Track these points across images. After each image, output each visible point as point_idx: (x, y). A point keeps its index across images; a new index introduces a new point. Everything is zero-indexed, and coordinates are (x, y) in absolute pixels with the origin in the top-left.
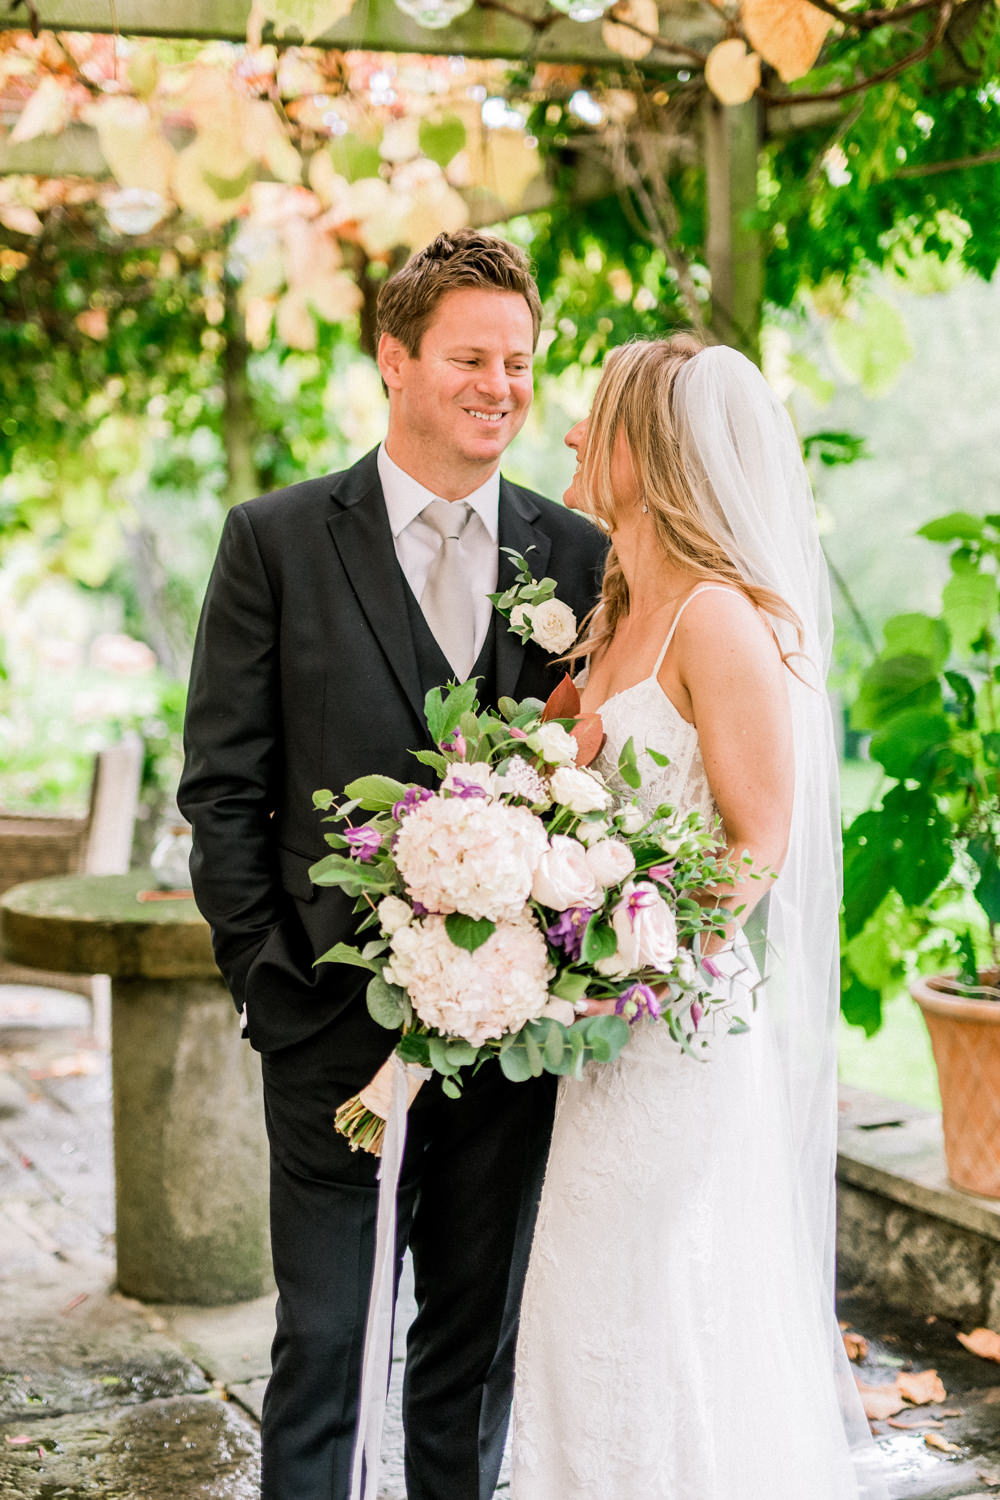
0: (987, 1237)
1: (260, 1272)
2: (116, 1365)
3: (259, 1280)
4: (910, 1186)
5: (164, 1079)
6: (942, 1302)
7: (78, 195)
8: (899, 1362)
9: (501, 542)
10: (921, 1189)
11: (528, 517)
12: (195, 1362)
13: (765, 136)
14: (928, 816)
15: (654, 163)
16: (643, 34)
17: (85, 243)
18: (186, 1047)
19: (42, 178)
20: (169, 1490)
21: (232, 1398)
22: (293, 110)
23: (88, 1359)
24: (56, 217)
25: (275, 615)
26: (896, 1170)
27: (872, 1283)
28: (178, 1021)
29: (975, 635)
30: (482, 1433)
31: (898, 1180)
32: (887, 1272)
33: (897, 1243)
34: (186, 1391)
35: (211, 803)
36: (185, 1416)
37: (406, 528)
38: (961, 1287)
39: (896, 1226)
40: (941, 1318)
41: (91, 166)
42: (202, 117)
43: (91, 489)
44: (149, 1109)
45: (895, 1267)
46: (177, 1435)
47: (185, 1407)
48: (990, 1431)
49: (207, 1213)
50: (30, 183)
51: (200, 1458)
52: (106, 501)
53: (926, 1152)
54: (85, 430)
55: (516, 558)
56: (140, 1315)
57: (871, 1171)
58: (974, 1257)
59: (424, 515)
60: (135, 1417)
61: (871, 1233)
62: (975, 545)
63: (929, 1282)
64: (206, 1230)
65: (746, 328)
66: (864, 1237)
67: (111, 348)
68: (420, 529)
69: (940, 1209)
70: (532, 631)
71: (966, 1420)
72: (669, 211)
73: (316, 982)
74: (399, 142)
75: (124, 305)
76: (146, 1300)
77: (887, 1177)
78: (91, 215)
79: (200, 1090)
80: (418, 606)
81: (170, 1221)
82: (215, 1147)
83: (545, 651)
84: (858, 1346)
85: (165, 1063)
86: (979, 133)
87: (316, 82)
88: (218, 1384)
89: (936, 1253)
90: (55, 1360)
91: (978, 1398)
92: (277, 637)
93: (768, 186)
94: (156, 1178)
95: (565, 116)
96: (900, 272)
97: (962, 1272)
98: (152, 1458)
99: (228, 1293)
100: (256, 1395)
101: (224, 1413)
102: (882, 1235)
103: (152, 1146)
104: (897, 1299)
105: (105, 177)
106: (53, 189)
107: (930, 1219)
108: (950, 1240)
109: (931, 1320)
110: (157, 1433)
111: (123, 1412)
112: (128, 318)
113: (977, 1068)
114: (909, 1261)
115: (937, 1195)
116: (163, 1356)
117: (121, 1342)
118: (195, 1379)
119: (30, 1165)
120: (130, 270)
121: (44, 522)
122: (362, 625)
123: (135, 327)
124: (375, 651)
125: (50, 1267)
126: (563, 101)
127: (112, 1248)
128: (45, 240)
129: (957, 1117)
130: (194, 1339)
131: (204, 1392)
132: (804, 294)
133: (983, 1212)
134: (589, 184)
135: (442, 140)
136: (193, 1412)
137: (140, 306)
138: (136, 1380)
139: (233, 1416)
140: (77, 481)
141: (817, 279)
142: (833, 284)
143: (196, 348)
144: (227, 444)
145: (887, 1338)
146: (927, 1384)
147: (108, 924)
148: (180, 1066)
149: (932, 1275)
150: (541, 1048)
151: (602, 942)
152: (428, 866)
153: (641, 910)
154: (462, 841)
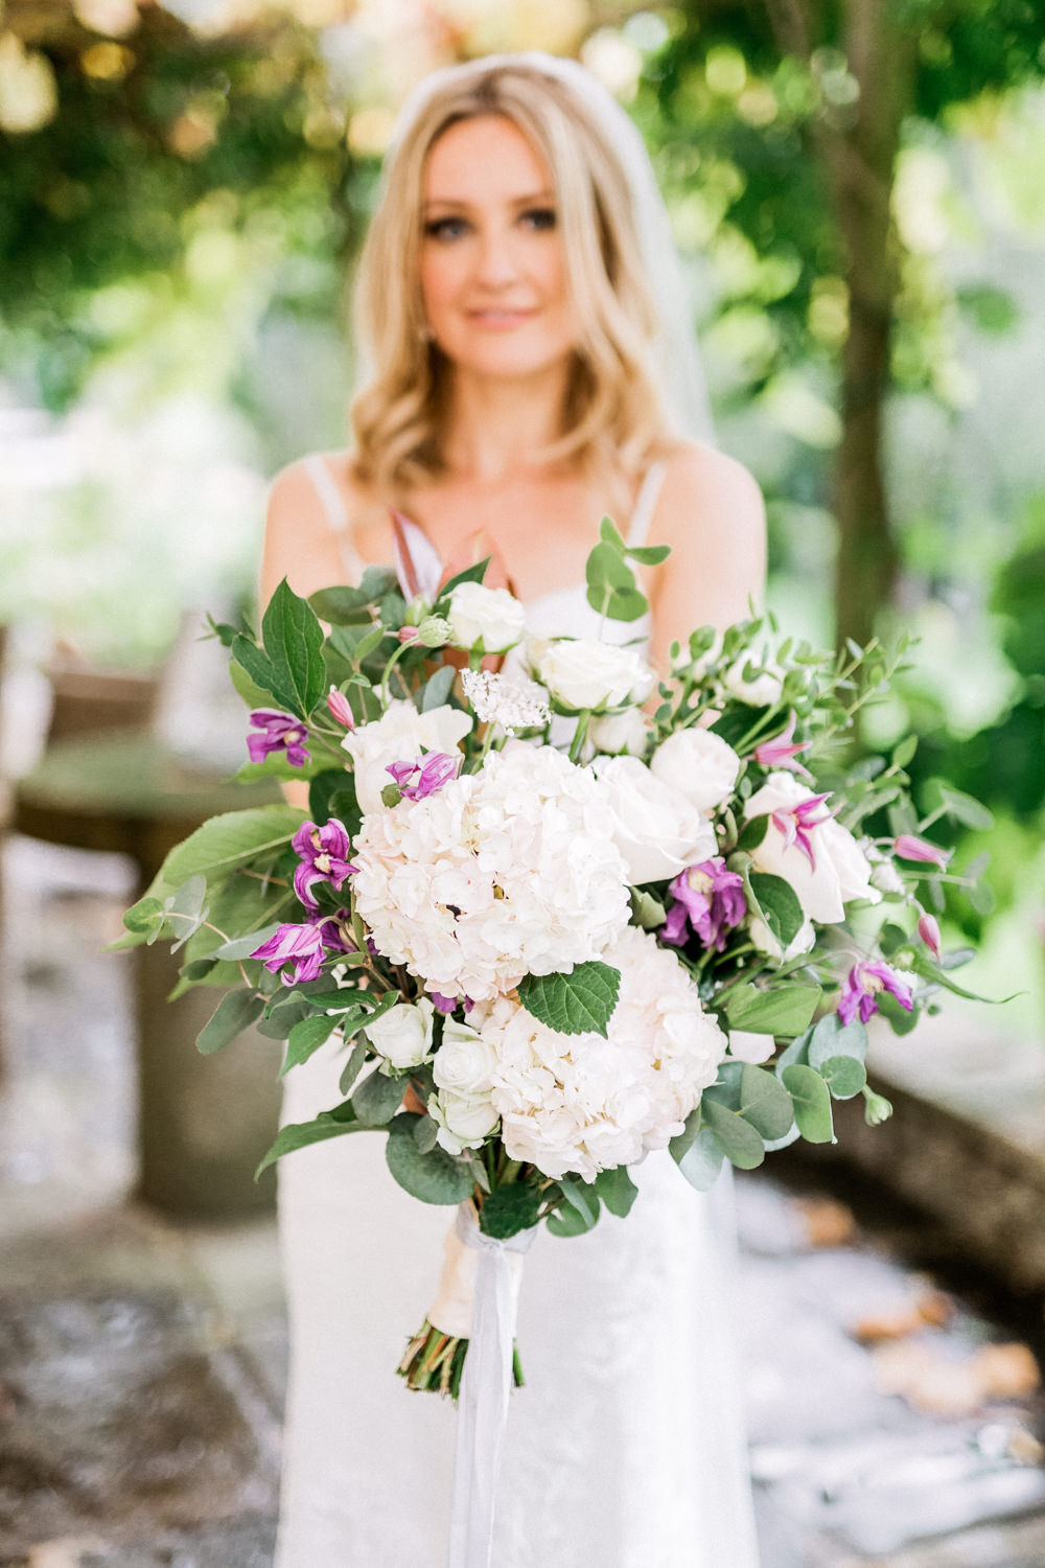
150: (742, 1116)
151: (772, 907)
152: (452, 939)
153: (816, 829)
154: (487, 864)
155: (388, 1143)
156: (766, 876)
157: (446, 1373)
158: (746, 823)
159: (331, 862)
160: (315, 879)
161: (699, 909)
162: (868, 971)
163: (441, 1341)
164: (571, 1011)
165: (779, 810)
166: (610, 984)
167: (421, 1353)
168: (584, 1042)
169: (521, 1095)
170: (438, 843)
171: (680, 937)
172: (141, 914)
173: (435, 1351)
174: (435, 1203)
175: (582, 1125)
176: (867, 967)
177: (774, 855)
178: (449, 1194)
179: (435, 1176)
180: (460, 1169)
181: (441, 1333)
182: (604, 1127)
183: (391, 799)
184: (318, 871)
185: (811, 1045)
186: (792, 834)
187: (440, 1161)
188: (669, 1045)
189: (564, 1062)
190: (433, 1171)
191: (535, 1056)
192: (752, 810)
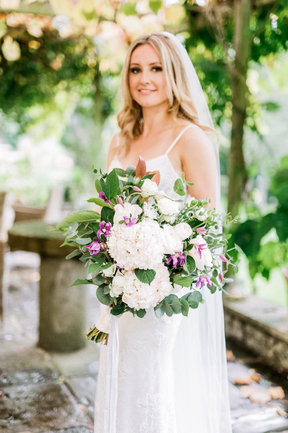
5: (52, 285)
8: (271, 384)
10: (280, 332)
12: (56, 371)
13: (254, 8)
28: (57, 268)
69: (286, 338)
84: (259, 376)
93: (253, 24)
101: (61, 389)
114: (276, 352)
115: (285, 334)
117: (35, 362)
134: (200, 24)
136: (52, 387)
139: (64, 390)
142: (271, 56)
146: (279, 391)
148: (57, 281)
150: (171, 306)
151: (189, 263)
152: (126, 257)
153: (203, 250)
154: (138, 245)
155: (98, 289)
156: (190, 256)
157: (96, 337)
158: (189, 245)
159: (106, 231)
160: (102, 233)
161: (175, 261)
162: (204, 277)
163: (97, 331)
164: (144, 278)
165: (196, 244)
166: (153, 275)
167: (92, 332)
168: (145, 285)
169: (129, 290)
170: (129, 237)
171: (169, 264)
172: (64, 228)
173: (95, 333)
174: (104, 304)
175: (139, 299)
176: (204, 276)
177: (193, 253)
178: (107, 303)
179: (105, 298)
180: (111, 298)
181: (97, 329)
182: (144, 301)
183: (121, 222)
184: (103, 232)
185: (189, 296)
186: (198, 250)
187: (108, 296)
188: (161, 287)
189: (140, 286)
190: (105, 297)
191: (134, 283)
192: (191, 242)
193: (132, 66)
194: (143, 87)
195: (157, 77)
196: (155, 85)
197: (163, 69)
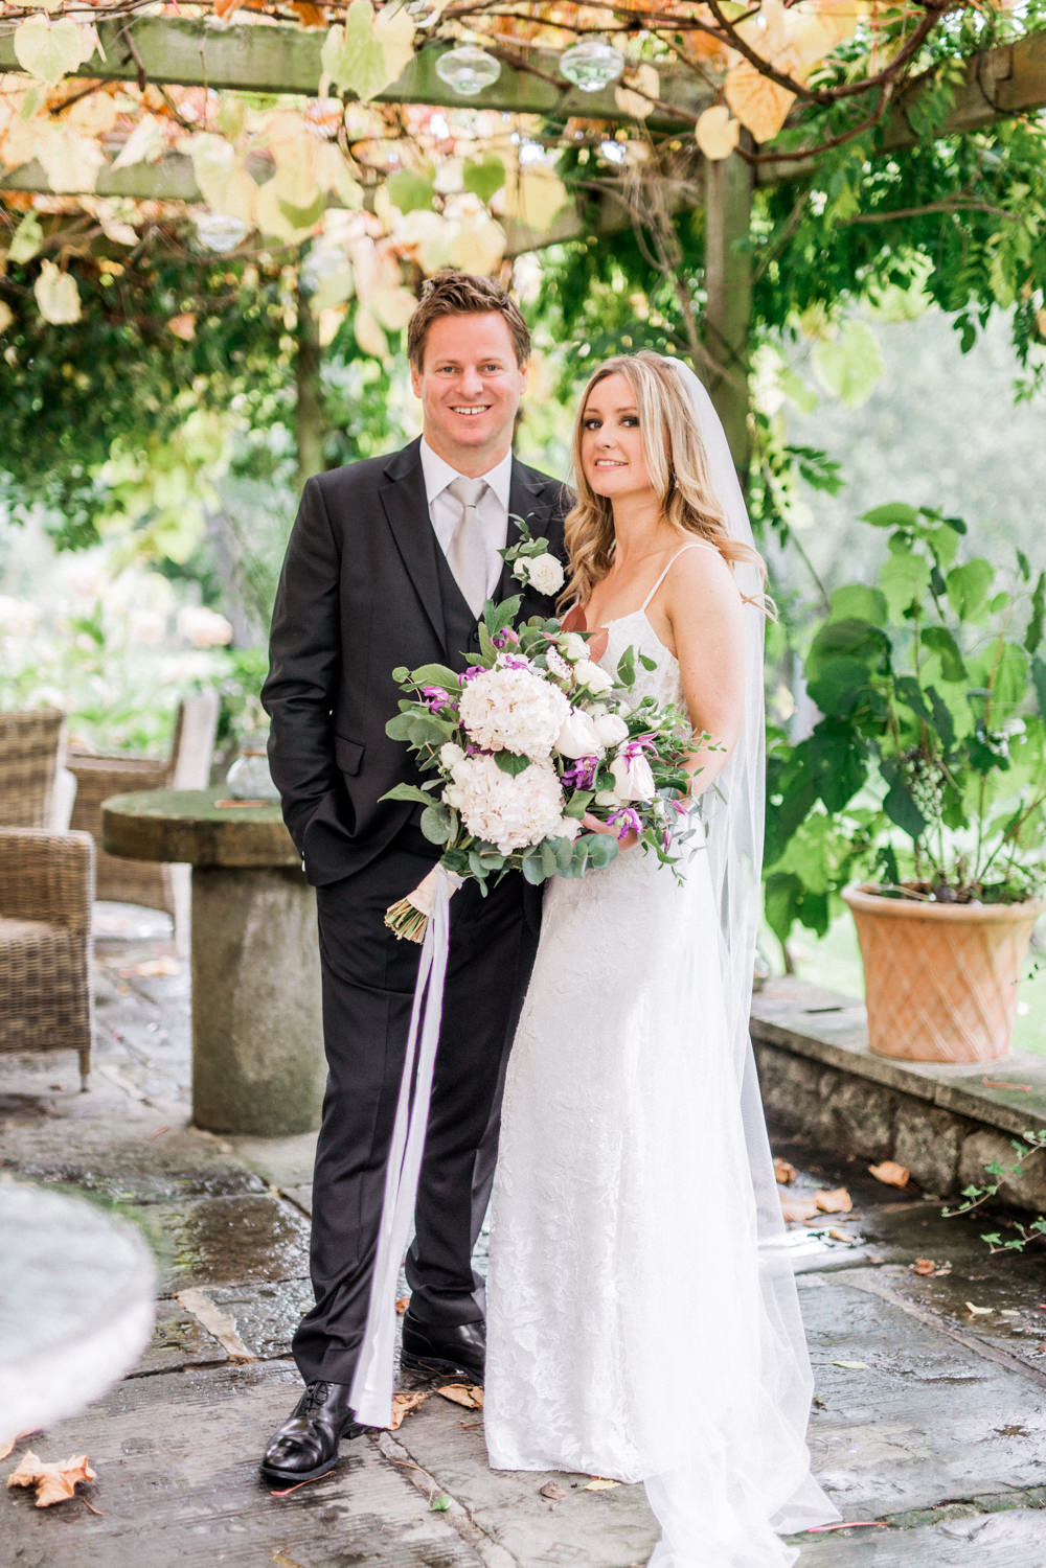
0: (894, 1089)
1: (310, 1112)
2: (192, 1172)
3: (309, 1118)
4: (838, 1051)
5: (234, 952)
6: (860, 1145)
7: (171, 212)
8: (820, 1185)
9: (511, 510)
10: (847, 1053)
11: (534, 491)
12: (256, 1174)
13: (757, 184)
14: (850, 742)
15: (662, 205)
16: (648, 98)
17: (178, 254)
18: (252, 926)
19: (139, 199)
20: (232, 1252)
21: (284, 1197)
22: (358, 150)
23: (168, 1170)
24: (153, 232)
25: (338, 560)
26: (828, 1040)
27: (809, 1133)
28: (246, 905)
29: (907, 605)
30: (474, 1184)
31: (830, 1047)
32: (819, 1124)
33: (827, 1099)
34: (247, 1191)
35: (285, 700)
36: (246, 1206)
37: (438, 497)
38: (874, 1131)
39: (827, 1084)
40: (859, 1157)
41: (185, 190)
42: (281, 155)
43: (179, 476)
44: (222, 976)
45: (826, 1118)
46: (239, 1218)
47: (246, 1200)
48: (882, 1229)
49: (267, 1061)
50: (129, 203)
51: (256, 1233)
52: (191, 485)
53: (853, 1029)
54: (175, 421)
55: (520, 522)
56: (212, 1142)
57: (808, 1041)
58: (885, 1107)
59: (452, 488)
60: (206, 1206)
61: (809, 1092)
62: (909, 530)
63: (851, 1129)
64: (266, 1075)
65: (736, 345)
66: (803, 1096)
67: (198, 348)
68: (448, 498)
69: (859, 1068)
70: (529, 578)
71: (865, 1222)
72: (675, 245)
73: (357, 830)
74: (449, 178)
75: (211, 312)
76: (215, 1131)
77: (821, 1045)
78: (182, 231)
79: (264, 962)
80: (444, 558)
81: (237, 1067)
82: (274, 1008)
83: (540, 593)
84: (788, 1172)
85: (235, 939)
86: (930, 186)
87: (377, 127)
88: (274, 1188)
89: (857, 1106)
90: (143, 1169)
91: (877, 1210)
92: (338, 577)
93: (760, 224)
94: (226, 1033)
95: (593, 158)
96: (875, 302)
97: (876, 1119)
98: (220, 1232)
99: (283, 1127)
100: (306, 1195)
101: (277, 1205)
102: (816, 1094)
103: (223, 1005)
104: (826, 1145)
105: (196, 199)
106: (150, 208)
107: (854, 1077)
108: (868, 1093)
109: (851, 1159)
110: (224, 1216)
111: (195, 1204)
112: (213, 323)
113: (891, 954)
114: (836, 1113)
115: (858, 1057)
116: (230, 1168)
117: (197, 1158)
118: (255, 1184)
119: (121, 1040)
120: (215, 280)
121: (137, 505)
122: (401, 570)
123: (220, 330)
124: (409, 589)
125: (138, 1110)
126: (592, 146)
127: (189, 1096)
128: (144, 253)
129: (876, 996)
130: (254, 1159)
131: (262, 1192)
132: (793, 318)
133: (893, 1068)
134: (611, 220)
135: (483, 178)
136: (252, 1204)
137: (224, 314)
138: (207, 1184)
139: (285, 1208)
140: (166, 470)
141: (803, 307)
142: (817, 310)
143: (274, 352)
144: (297, 437)
145: (812, 1169)
146: (839, 1199)
147: (191, 822)
148: (248, 942)
149: (853, 1123)
151: (604, 781)
152: (487, 712)
153: (634, 758)
193: (588, 415)
194: (601, 456)
195: (627, 436)
196: (625, 453)
197: (641, 420)
